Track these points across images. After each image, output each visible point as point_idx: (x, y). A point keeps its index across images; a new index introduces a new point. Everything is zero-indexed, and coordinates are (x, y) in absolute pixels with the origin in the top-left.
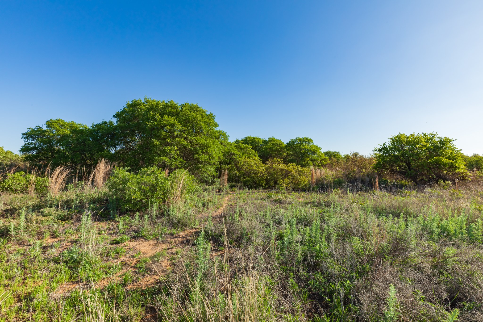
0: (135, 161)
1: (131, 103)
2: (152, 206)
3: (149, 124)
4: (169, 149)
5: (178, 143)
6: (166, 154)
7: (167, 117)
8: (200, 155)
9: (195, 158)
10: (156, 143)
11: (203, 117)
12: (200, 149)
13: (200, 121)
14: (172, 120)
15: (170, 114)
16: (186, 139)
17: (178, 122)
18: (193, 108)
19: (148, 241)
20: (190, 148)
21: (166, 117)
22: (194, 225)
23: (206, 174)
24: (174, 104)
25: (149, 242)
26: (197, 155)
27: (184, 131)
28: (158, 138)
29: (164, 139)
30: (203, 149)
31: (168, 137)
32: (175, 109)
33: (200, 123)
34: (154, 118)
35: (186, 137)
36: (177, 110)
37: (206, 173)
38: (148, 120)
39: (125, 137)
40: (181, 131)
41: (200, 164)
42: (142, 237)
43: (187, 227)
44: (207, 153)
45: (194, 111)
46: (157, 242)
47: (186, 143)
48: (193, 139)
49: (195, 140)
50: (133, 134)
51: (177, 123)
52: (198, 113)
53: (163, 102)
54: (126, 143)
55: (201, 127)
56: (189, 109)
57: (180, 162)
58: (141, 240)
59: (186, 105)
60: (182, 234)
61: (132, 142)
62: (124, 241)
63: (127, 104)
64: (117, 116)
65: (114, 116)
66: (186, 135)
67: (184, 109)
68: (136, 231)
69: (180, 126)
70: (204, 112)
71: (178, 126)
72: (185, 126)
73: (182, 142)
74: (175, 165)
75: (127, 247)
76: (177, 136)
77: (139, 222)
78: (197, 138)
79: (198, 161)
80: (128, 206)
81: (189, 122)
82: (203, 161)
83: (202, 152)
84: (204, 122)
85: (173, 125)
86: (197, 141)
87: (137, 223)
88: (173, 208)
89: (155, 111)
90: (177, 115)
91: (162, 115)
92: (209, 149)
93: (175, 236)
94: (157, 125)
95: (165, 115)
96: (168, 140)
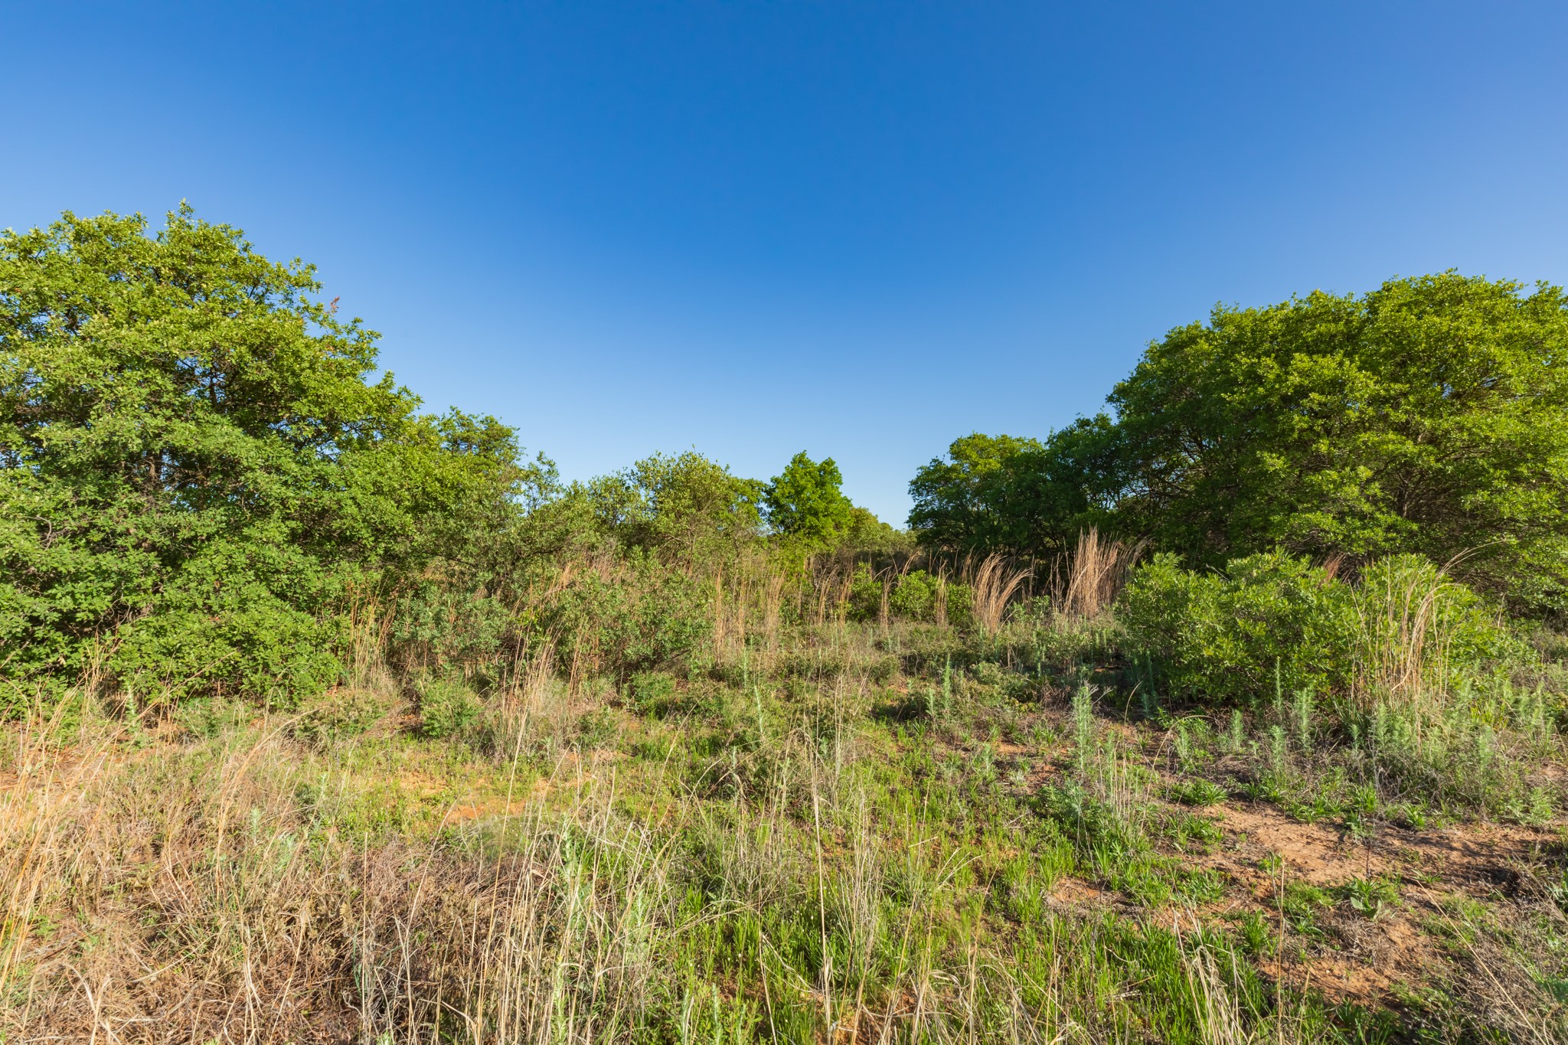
1: (1163, 341)
2: (1289, 697)
3: (1234, 398)
4: (1334, 482)
5: (1372, 453)
6: (1321, 499)
7: (1306, 359)
8: (1500, 491)
9: (1468, 506)
10: (1275, 462)
11: (1493, 321)
12: (1496, 467)
13: (1480, 339)
14: (1328, 366)
15: (1320, 347)
16: (1403, 429)
17: (1360, 369)
18: (1429, 295)
19: (1299, 823)
20: (1433, 469)
21: (1301, 360)
22: (1526, 811)
23: (1548, 582)
24: (1331, 304)
25: (1304, 829)
26: (1482, 496)
27: (1394, 401)
28: (1279, 441)
29: (1303, 444)
30: (1517, 464)
31: (1319, 435)
32: (1340, 319)
33: (1483, 348)
34: (1254, 377)
35: (1408, 422)
36: (1348, 322)
37: (1544, 571)
38: (1230, 384)
39: (1148, 459)
40: (1375, 401)
41: (1499, 530)
42: (1271, 801)
43: (1484, 810)
44: (1546, 477)
45: (1442, 302)
46: (1341, 839)
47: (1410, 447)
48: (1446, 426)
49: (1461, 429)
50: (1173, 444)
51: (1354, 372)
52: (1464, 309)
53: (1283, 306)
54: (1152, 477)
55: (1487, 366)
56: (1408, 305)
57: (1390, 528)
58: (1269, 811)
59: (1389, 290)
60: (1460, 833)
61: (1167, 471)
62: (1208, 800)
63: (1148, 348)
64: (1121, 393)
65: (1110, 399)
66: (1406, 412)
67: (1384, 311)
68: (1242, 778)
69: (1371, 384)
70: (1498, 293)
71: (1365, 384)
72: (1396, 380)
73: (1391, 447)
74: (1367, 541)
75: (1221, 825)
76: (1362, 425)
77: (1244, 744)
78: (1473, 417)
79: (1491, 521)
81: (1413, 358)
82: (1522, 517)
83: (1507, 479)
84: (1509, 340)
85: (1336, 385)
86: (1470, 434)
87: (1237, 746)
89: (1251, 351)
90: (1350, 341)
91: (1284, 361)
92: (1552, 460)
93: (1420, 834)
94: (1265, 397)
95: (1297, 355)
96: (1323, 446)
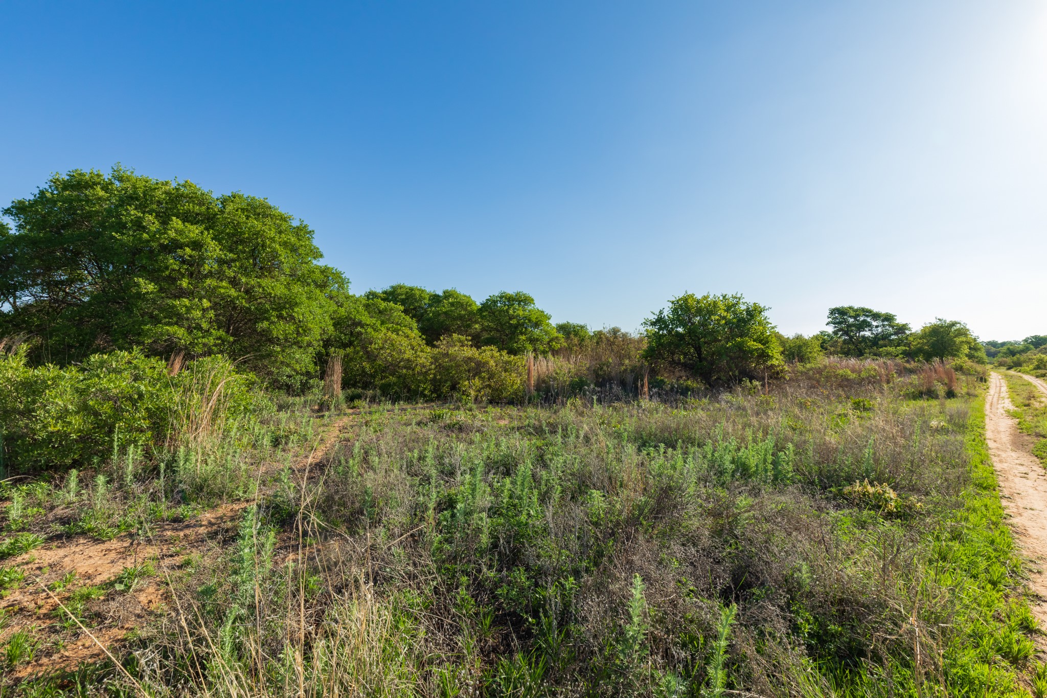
0: (79, 335)
1: (66, 178)
2: (123, 450)
3: (125, 238)
4: (186, 307)
5: (211, 293)
6: (178, 319)
7: (180, 222)
8: (273, 323)
9: (259, 330)
10: (148, 287)
11: (280, 232)
12: (273, 309)
13: (272, 240)
14: (194, 231)
15: (187, 218)
16: (234, 282)
17: (212, 239)
18: (254, 208)
19: (104, 542)
20: (244, 306)
21: (176, 223)
22: (245, 492)
23: (288, 370)
24: (199, 193)
25: (107, 545)
26: (265, 324)
27: (228, 263)
28: (153, 275)
29: (172, 280)
30: (282, 310)
31: (183, 276)
32: (204, 205)
33: (273, 245)
34: (139, 225)
35: (235, 277)
36: (208, 208)
37: (288, 365)
38: (121, 227)
39: (48, 269)
40: (221, 262)
41: (273, 343)
42: (83, 533)
43: (225, 497)
44: (293, 318)
45: (259, 214)
46: (132, 544)
47: (233, 292)
48: (253, 283)
49: (260, 286)
50: (72, 261)
51: (209, 240)
52: (268, 221)
53: (167, 183)
54: (50, 285)
55: (275, 255)
56: (243, 210)
57: (219, 338)
58: (82, 541)
59: (234, 197)
60: (208, 515)
61: (70, 282)
62: (24, 549)
63: (51, 178)
64: (19, 209)
65: (7, 212)
66: (235, 272)
67: (230, 208)
68: (64, 521)
69: (218, 249)
70: (284, 219)
71: (214, 249)
72: (231, 251)
73: (222, 291)
74: (204, 345)
75: (30, 566)
76: (210, 274)
77: (79, 494)
78: (265, 282)
79: (267, 338)
80: (41, 456)
81: (242, 242)
82: (281, 337)
83: (278, 317)
84: (285, 244)
85: (197, 245)
86: (264, 290)
87: (72, 497)
88: (187, 454)
89: (142, 207)
90: (209, 220)
91: (165, 220)
92: (296, 310)
93: (186, 523)
94: (148, 241)
95: (174, 218)
96: (184, 283)
